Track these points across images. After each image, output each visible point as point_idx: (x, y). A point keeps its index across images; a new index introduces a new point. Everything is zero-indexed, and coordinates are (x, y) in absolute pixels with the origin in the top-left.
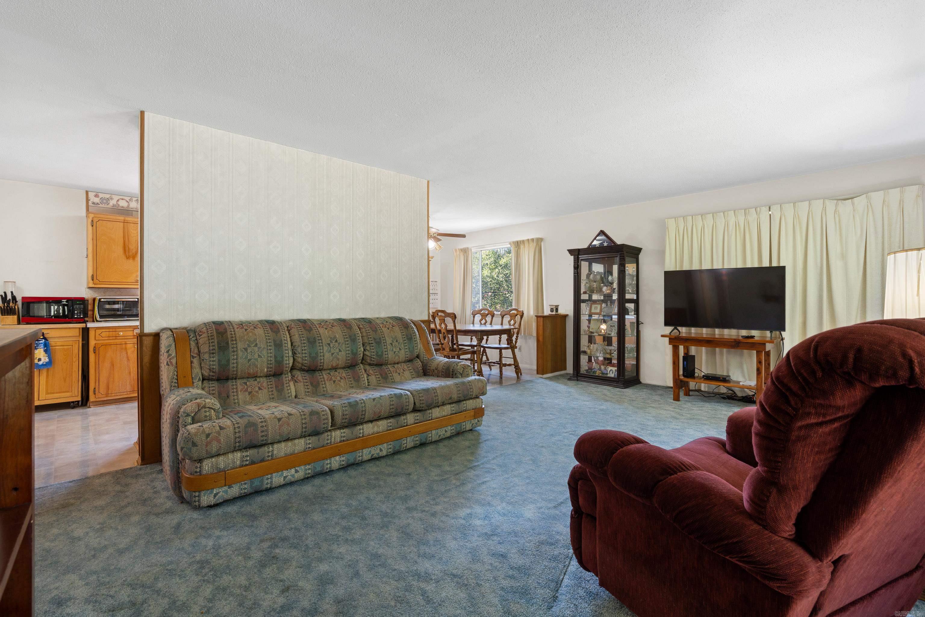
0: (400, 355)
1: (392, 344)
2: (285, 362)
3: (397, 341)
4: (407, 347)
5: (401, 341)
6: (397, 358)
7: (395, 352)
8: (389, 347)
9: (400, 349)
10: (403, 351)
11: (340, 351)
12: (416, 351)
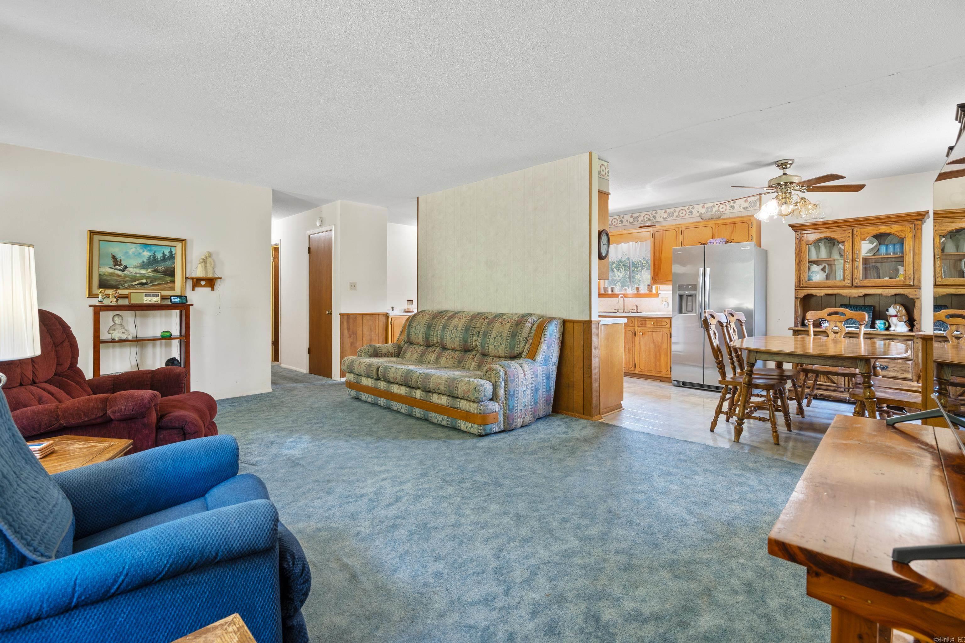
0: (500, 350)
1: (495, 338)
2: (430, 339)
3: (501, 336)
4: (508, 344)
5: (505, 337)
6: (496, 351)
7: (495, 346)
8: (491, 340)
9: (501, 344)
10: (503, 347)
11: (456, 337)
12: (516, 349)
